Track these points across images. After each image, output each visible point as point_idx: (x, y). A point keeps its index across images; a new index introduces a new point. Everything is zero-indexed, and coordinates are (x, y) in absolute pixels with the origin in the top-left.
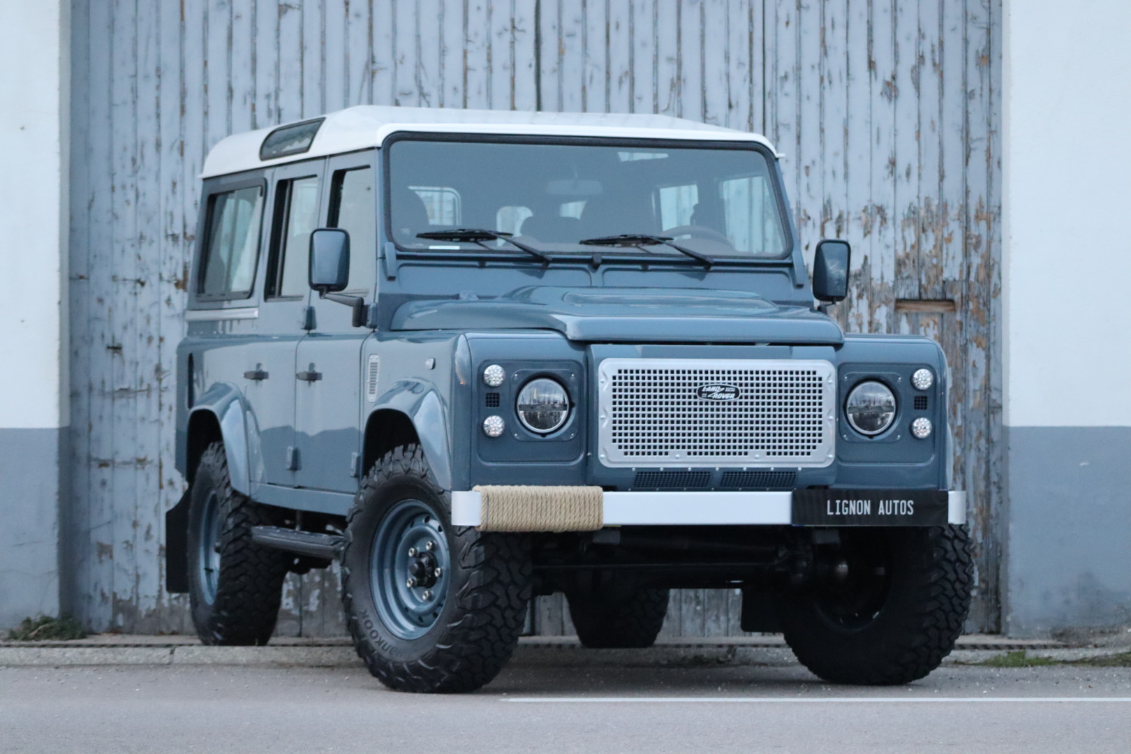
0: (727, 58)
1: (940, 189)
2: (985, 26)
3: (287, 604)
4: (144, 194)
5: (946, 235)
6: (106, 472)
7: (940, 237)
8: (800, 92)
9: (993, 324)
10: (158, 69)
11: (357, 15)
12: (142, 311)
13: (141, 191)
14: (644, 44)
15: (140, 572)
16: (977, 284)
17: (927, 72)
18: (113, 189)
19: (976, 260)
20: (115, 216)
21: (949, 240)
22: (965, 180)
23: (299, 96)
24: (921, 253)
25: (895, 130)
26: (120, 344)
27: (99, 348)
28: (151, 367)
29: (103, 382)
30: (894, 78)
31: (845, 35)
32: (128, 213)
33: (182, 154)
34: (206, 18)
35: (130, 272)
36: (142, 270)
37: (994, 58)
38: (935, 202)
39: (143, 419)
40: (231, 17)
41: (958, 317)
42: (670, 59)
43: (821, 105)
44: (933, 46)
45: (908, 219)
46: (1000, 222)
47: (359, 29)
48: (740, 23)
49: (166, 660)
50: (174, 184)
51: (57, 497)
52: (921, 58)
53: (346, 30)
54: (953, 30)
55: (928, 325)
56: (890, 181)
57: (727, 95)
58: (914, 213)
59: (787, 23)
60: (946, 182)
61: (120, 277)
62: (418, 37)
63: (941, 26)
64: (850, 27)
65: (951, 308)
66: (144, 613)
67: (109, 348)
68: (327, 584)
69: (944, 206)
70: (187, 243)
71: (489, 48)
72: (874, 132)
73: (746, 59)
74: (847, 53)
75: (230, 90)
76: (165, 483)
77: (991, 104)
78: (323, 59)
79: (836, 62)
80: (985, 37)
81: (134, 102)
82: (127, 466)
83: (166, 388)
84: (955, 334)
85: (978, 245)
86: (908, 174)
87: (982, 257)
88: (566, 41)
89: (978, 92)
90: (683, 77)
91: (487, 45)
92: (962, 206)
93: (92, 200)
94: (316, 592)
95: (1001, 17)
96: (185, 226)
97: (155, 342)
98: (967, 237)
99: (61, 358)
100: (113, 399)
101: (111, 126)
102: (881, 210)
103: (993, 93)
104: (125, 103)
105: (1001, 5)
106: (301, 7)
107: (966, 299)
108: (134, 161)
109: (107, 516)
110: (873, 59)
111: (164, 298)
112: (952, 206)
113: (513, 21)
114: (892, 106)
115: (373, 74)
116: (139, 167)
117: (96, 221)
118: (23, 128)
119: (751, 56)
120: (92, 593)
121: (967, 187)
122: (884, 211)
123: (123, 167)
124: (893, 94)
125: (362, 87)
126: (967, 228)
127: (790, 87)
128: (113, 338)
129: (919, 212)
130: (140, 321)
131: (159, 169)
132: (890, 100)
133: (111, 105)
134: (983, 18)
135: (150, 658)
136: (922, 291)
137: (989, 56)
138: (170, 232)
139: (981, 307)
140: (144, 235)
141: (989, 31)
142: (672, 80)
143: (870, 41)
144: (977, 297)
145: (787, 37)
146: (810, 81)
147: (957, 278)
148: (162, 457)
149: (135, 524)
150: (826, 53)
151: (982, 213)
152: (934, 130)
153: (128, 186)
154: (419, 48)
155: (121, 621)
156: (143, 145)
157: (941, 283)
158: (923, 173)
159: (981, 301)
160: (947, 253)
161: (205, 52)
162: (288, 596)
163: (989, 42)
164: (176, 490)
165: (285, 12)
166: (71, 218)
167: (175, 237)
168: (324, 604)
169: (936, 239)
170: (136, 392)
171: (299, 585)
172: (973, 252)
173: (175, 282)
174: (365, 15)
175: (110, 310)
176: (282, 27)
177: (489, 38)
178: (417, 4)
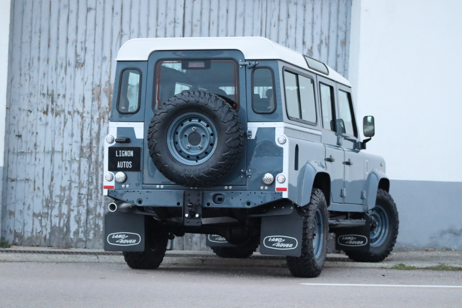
2: (344, 31)
3: (81, 236)
4: (33, 78)
6: (14, 183)
10: (40, 30)
11: (117, 14)
12: (30, 122)
13: (32, 76)
14: (222, 31)
15: (25, 222)
17: (323, 46)
18: (21, 75)
20: (21, 85)
23: (94, 43)
26: (21, 135)
27: (13, 135)
28: (33, 144)
29: (14, 149)
30: (311, 48)
31: (295, 31)
32: (26, 85)
33: (48, 63)
34: (59, 12)
35: (26, 107)
36: (31, 106)
37: (347, 43)
39: (29, 164)
40: (69, 11)
44: (326, 37)
47: (117, 19)
48: (258, 25)
49: (97, 261)
50: (44, 74)
52: (321, 42)
53: (112, 19)
54: (333, 32)
59: (274, 26)
61: (22, 109)
62: (139, 23)
63: (329, 30)
64: (297, 29)
66: (26, 238)
67: (16, 136)
68: (96, 229)
70: (48, 97)
71: (166, 29)
74: (296, 38)
75: (67, 39)
76: (36, 188)
77: (345, 59)
78: (103, 29)
79: (291, 40)
80: (344, 35)
81: (30, 42)
82: (22, 181)
83: (38, 152)
88: (194, 28)
89: (341, 55)
91: (164, 27)
93: (13, 79)
94: (92, 232)
95: (350, 28)
96: (48, 90)
97: (35, 134)
100: (18, 155)
101: (21, 50)
103: (346, 55)
104: (27, 42)
105: (350, 23)
106: (96, 9)
108: (29, 64)
109: (13, 200)
110: (304, 41)
111: (39, 117)
113: (175, 19)
115: (122, 36)
116: (31, 67)
117: (14, 87)
120: (6, 230)
123: (25, 66)
124: (311, 54)
125: (117, 41)
128: (18, 132)
130: (29, 126)
131: (39, 68)
133: (21, 42)
134: (344, 28)
135: (90, 260)
137: (345, 42)
138: (42, 92)
140: (32, 93)
141: (346, 33)
143: (304, 34)
145: (274, 30)
148: (35, 178)
149: (24, 204)
150: (288, 38)
153: (27, 74)
154: (139, 27)
155: (17, 241)
156: (33, 59)
161: (58, 24)
162: (81, 233)
163: (345, 37)
164: (40, 191)
165: (90, 11)
167: (44, 94)
168: (95, 236)
170: (26, 153)
171: (86, 229)
173: (43, 111)
174: (120, 14)
175: (18, 121)
176: (88, 16)
177: (166, 25)
178: (139, 10)
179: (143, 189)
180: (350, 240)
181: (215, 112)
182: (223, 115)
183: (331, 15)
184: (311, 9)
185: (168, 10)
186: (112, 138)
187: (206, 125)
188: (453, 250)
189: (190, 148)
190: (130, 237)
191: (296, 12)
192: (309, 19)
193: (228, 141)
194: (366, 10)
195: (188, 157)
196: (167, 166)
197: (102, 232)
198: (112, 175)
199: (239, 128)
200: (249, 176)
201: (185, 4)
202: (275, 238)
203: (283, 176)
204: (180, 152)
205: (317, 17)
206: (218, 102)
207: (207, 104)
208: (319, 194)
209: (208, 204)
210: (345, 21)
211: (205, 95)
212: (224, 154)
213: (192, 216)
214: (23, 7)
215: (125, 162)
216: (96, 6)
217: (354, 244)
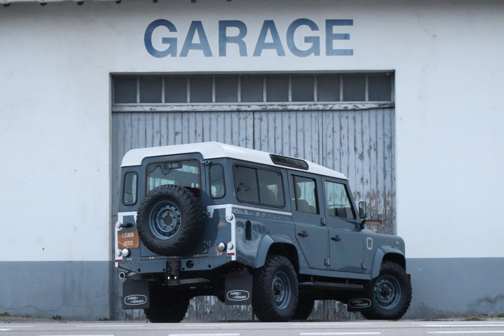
0: (311, 147)
1: (377, 187)
2: (390, 137)
5: (379, 201)
7: (377, 201)
8: (334, 158)
9: (393, 228)
11: (199, 135)
16: (388, 216)
17: (372, 151)
19: (388, 208)
21: (380, 202)
22: (384, 184)
24: (371, 206)
25: (363, 169)
30: (362, 153)
31: (347, 140)
34: (153, 137)
37: (393, 147)
38: (376, 191)
40: (161, 136)
41: (383, 226)
42: (294, 148)
43: (340, 161)
44: (374, 143)
45: (367, 196)
46: (395, 196)
47: (199, 139)
48: (315, 137)
51: (109, 282)
52: (371, 147)
53: (196, 140)
54: (380, 138)
55: (374, 228)
56: (361, 185)
57: (311, 159)
58: (369, 194)
59: (330, 137)
60: (379, 185)
63: (376, 137)
64: (349, 138)
65: (381, 223)
66: (135, 318)
69: (378, 192)
72: (357, 169)
73: (317, 147)
74: (348, 146)
77: (392, 161)
79: (345, 148)
80: (390, 140)
84: (382, 231)
85: (389, 203)
86: (367, 182)
87: (390, 207)
88: (262, 142)
89: (388, 157)
90: (298, 153)
91: (238, 144)
92: (383, 192)
93: (119, 192)
95: (395, 135)
98: (385, 201)
99: (110, 239)
102: (359, 193)
103: (392, 158)
105: (394, 131)
106: (182, 133)
107: (385, 220)
110: (356, 147)
112: (380, 192)
113: (246, 136)
114: (362, 161)
118: (98, 170)
119: (319, 147)
120: (119, 312)
121: (385, 186)
122: (360, 193)
126: (385, 199)
127: (331, 156)
129: (370, 194)
132: (361, 159)
134: (389, 135)
136: (372, 218)
137: (391, 146)
139: (390, 222)
141: (391, 139)
142: (295, 154)
143: (355, 142)
144: (389, 219)
145: (330, 141)
146: (337, 154)
147: (382, 214)
150: (341, 146)
151: (390, 194)
152: (375, 169)
157: (377, 215)
158: (372, 182)
159: (390, 221)
160: (379, 206)
163: (391, 142)
165: (177, 134)
166: (112, 197)
168: (190, 315)
169: (376, 202)
172: (387, 206)
174: (201, 135)
176: (176, 139)
177: (239, 142)
178: (217, 132)
179: (141, 261)
180: (358, 303)
181: (178, 199)
182: (184, 200)
183: (378, 125)
184: (360, 121)
185: (240, 129)
186: (120, 224)
187: (174, 209)
188: (489, 315)
189: (165, 227)
190: (140, 298)
191: (348, 125)
192: (359, 129)
193: (188, 219)
194: (401, 119)
195: (164, 234)
196: (149, 241)
197: (195, 311)
198: (121, 251)
199: (196, 210)
200: (209, 245)
201: (254, 124)
202: (235, 292)
203: (231, 244)
204: (159, 231)
205: (366, 127)
206: (181, 192)
207: (173, 194)
208: (280, 259)
209: (184, 269)
210: (390, 129)
211: (172, 187)
212: (185, 230)
213: (172, 277)
214: (124, 135)
215: (128, 241)
216: (182, 130)
217: (361, 306)
